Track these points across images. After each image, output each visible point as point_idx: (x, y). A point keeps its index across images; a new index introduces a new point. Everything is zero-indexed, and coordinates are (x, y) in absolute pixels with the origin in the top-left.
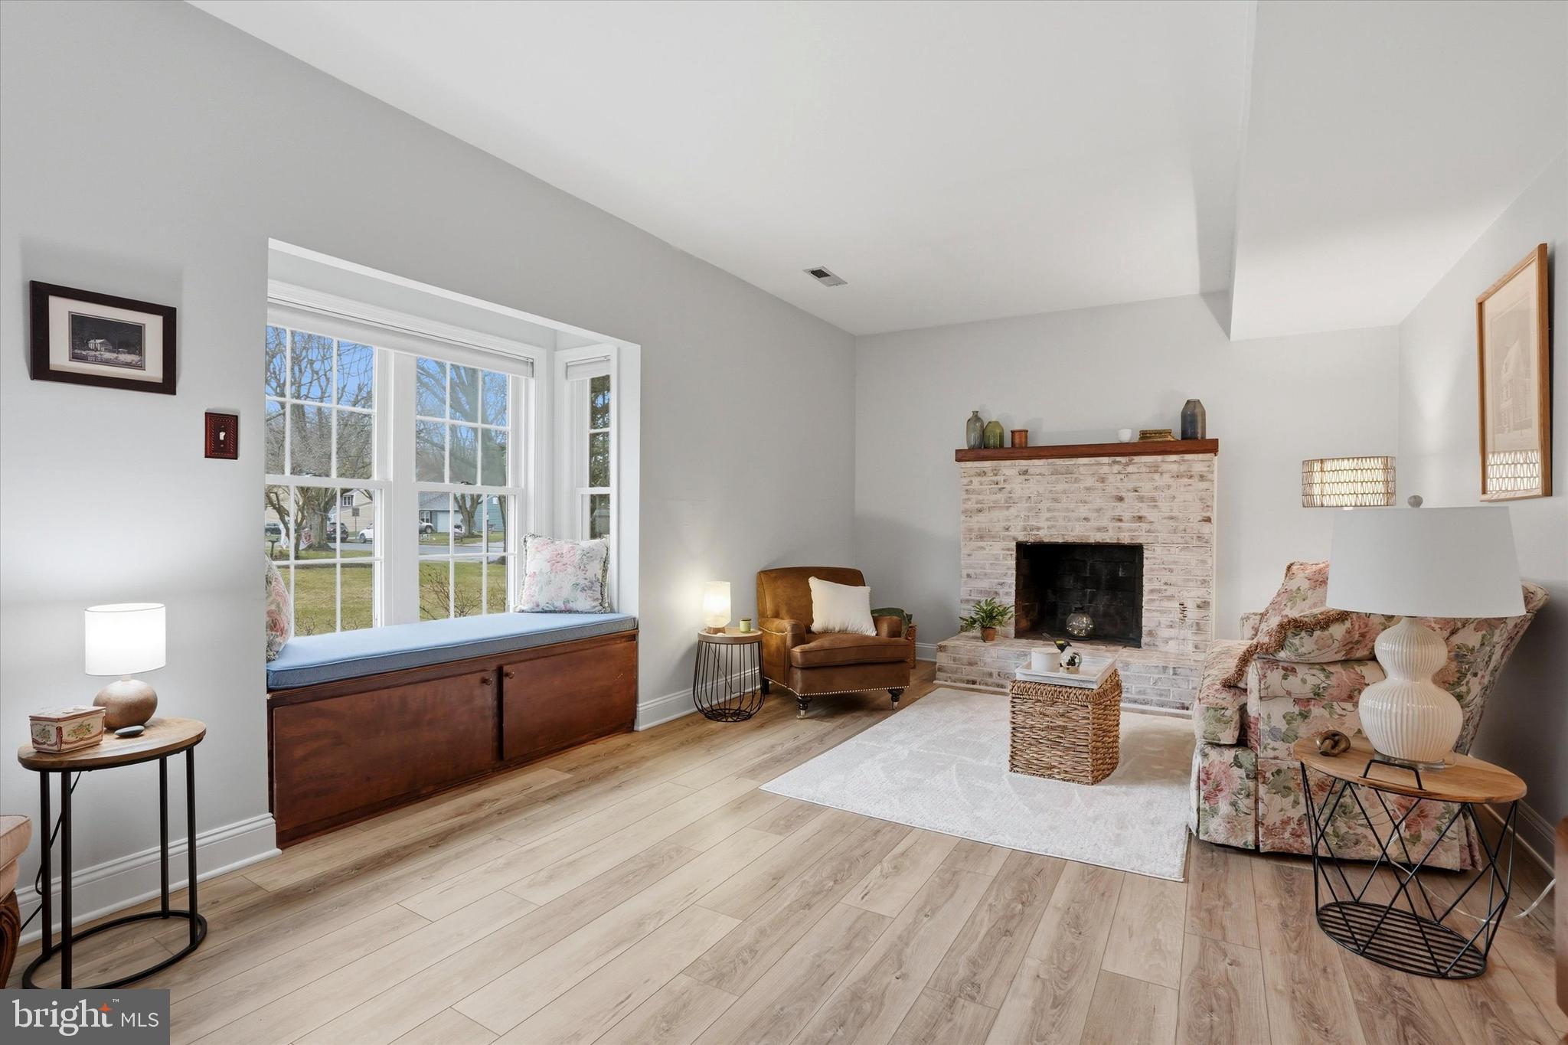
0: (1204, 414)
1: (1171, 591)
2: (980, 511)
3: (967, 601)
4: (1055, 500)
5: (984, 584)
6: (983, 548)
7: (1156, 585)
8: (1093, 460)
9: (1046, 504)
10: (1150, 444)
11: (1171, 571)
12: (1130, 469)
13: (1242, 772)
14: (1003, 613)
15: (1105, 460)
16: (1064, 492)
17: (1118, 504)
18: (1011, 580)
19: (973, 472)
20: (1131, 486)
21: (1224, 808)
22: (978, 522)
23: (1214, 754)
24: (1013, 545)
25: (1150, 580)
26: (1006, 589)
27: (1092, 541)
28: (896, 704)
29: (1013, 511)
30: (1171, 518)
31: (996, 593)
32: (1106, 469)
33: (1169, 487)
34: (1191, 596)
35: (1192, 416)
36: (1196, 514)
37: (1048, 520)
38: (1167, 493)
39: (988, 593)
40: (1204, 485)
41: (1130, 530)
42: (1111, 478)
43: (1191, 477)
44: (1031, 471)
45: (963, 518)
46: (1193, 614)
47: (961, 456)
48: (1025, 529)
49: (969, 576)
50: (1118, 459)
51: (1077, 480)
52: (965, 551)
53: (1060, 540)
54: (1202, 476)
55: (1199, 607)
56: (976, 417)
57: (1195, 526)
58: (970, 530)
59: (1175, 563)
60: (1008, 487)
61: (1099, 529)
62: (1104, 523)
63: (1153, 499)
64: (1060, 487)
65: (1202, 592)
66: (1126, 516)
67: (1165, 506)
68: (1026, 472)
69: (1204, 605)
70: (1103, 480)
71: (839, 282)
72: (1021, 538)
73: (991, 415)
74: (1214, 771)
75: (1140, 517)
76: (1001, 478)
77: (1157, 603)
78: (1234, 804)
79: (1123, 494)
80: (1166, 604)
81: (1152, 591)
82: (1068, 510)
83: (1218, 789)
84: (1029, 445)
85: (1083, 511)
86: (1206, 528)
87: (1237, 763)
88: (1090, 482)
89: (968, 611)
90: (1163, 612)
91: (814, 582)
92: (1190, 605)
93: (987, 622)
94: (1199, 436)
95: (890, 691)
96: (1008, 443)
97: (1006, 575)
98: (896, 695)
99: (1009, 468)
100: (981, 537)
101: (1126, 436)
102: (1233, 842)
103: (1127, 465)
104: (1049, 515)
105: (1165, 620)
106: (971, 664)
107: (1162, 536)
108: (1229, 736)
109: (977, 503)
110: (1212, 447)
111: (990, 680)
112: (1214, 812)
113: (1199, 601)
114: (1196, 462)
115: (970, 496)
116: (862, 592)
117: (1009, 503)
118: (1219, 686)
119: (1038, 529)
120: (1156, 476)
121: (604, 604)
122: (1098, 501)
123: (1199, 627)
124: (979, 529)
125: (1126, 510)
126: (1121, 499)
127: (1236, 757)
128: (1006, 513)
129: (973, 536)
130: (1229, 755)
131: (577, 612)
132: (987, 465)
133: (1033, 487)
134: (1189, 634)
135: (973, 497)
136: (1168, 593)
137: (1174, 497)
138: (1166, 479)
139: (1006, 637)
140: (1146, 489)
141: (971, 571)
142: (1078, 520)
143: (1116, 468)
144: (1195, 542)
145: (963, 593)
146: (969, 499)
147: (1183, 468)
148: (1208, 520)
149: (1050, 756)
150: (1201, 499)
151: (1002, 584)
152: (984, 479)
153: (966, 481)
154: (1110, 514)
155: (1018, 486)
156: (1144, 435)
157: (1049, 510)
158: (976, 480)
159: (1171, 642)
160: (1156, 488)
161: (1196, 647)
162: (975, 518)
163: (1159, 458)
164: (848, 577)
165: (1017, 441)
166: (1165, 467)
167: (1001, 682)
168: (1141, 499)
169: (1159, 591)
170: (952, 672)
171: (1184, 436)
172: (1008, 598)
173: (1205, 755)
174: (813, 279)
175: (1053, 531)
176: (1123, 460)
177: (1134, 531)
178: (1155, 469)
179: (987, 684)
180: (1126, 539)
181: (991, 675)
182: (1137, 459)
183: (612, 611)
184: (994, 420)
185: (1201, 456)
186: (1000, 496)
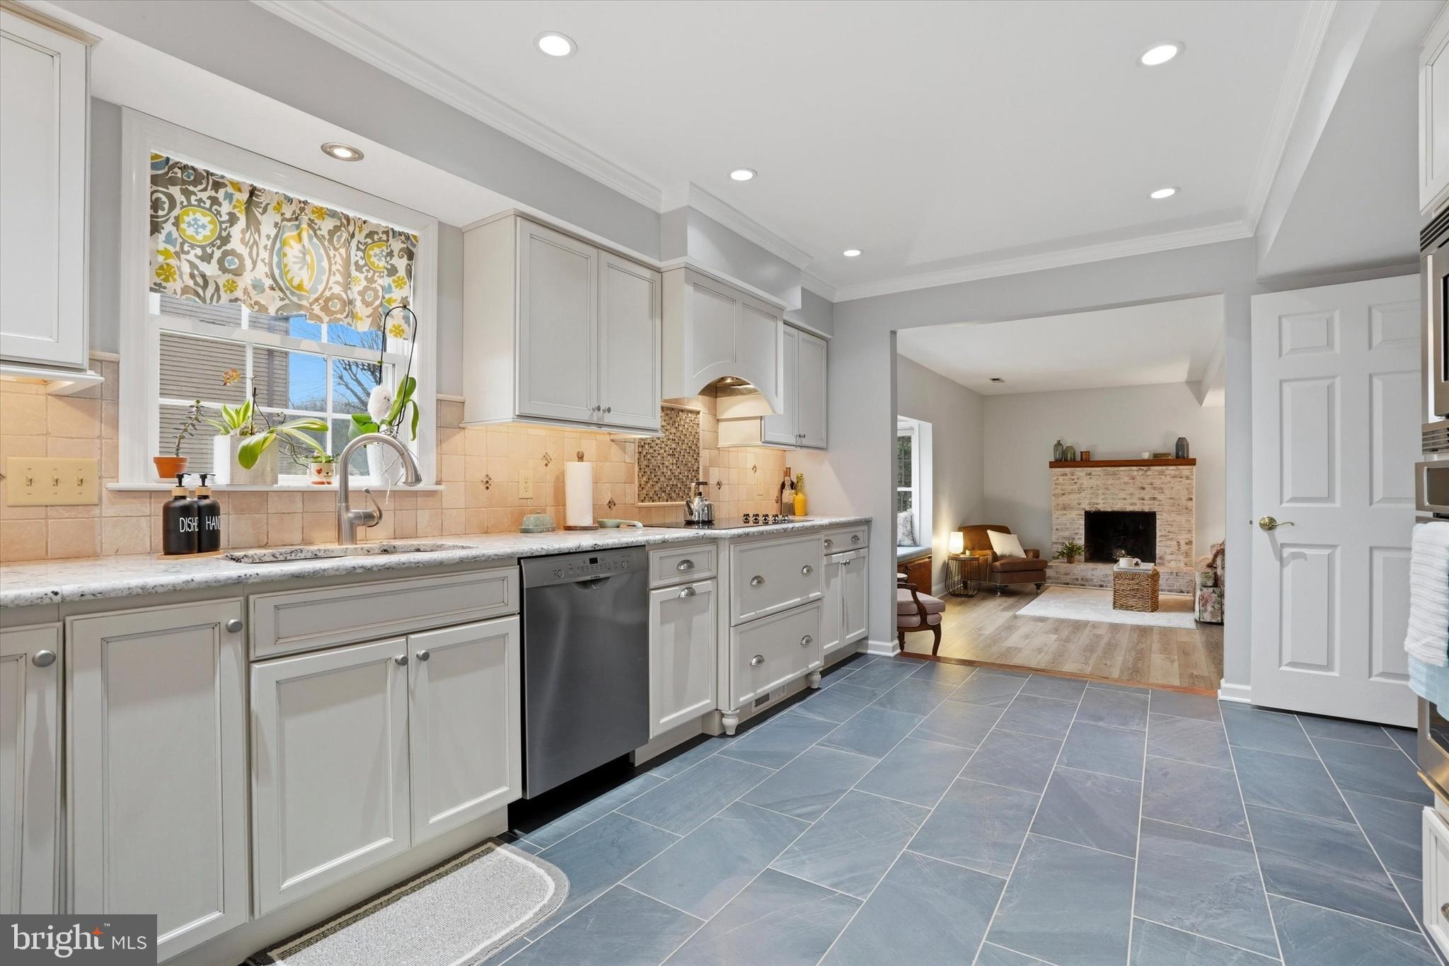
0: (1188, 444)
1: (1171, 536)
2: (1063, 494)
3: (1056, 543)
4: (1107, 489)
5: (1067, 534)
6: (1065, 514)
7: (1164, 533)
8: (1128, 468)
9: (1101, 492)
10: (1158, 460)
11: (1172, 525)
12: (1149, 473)
13: (1216, 595)
14: (1079, 548)
15: (1135, 468)
16: (1112, 485)
17: (1142, 491)
18: (1082, 531)
19: (1059, 473)
20: (1149, 481)
21: (1209, 608)
22: (1062, 500)
23: (1205, 590)
24: (1083, 513)
25: (1160, 530)
26: (1078, 536)
27: (1128, 510)
28: (1039, 591)
29: (1083, 494)
30: (1171, 498)
31: (1073, 538)
32: (1135, 473)
33: (1170, 482)
34: (1183, 538)
35: (1182, 444)
36: (1184, 495)
37: (1103, 499)
38: (1170, 485)
39: (1068, 538)
40: (1188, 482)
41: (1149, 505)
42: (1138, 477)
43: (1181, 477)
44: (1093, 473)
45: (1053, 498)
46: (1184, 547)
47: (1053, 465)
48: (1089, 504)
49: (1057, 529)
50: (1142, 468)
51: (1119, 478)
52: (1055, 516)
53: (1110, 510)
54: (1187, 477)
55: (1187, 543)
56: (1059, 444)
57: (1184, 502)
58: (1058, 505)
59: (1174, 521)
60: (1080, 482)
61: (1132, 504)
62: (1134, 501)
63: (1161, 488)
64: (1109, 482)
65: (1187, 536)
66: (1147, 497)
67: (1167, 492)
68: (1090, 474)
69: (1189, 543)
70: (1133, 478)
71: (1003, 381)
72: (1087, 509)
73: (1068, 442)
74: (1205, 596)
75: (1154, 498)
76: (1075, 477)
77: (1164, 542)
78: (1213, 607)
79: (1146, 487)
80: (1169, 542)
81: (1161, 536)
82: (1114, 494)
83: (1207, 602)
84: (1091, 460)
85: (1122, 495)
86: (1190, 503)
87: (1214, 592)
88: (1126, 479)
89: (1060, 548)
90: (1168, 547)
91: (990, 533)
92: (1182, 543)
93: (1070, 554)
94: (1186, 456)
95: (1036, 584)
96: (1078, 458)
97: (1078, 528)
98: (1038, 586)
99: (1080, 472)
100: (1064, 509)
101: (1146, 456)
102: (1213, 621)
103: (1147, 471)
104: (1103, 497)
105: (1169, 551)
106: (1066, 574)
107: (1167, 508)
108: (1210, 583)
109: (1062, 490)
110: (1193, 462)
111: (1077, 583)
112: (1206, 610)
113: (1187, 541)
114: (1185, 470)
115: (1058, 486)
116: (1013, 537)
117: (1080, 490)
118: (1205, 567)
119: (1097, 504)
120: (1163, 477)
121: (915, 544)
122: (1130, 489)
123: (1187, 555)
124: (1063, 505)
125: (1147, 494)
126: (1144, 489)
127: (1213, 591)
128: (1079, 496)
129: (1060, 508)
130: (1211, 590)
131: (903, 546)
132: (1067, 470)
133: (1094, 482)
134: (1181, 557)
135: (1060, 487)
136: (1170, 537)
137: (1172, 488)
138: (1168, 478)
139: (1080, 562)
140: (1157, 483)
141: (1058, 527)
142: (1120, 499)
143: (1141, 473)
144: (1184, 511)
145: (1054, 539)
146: (1056, 488)
147: (1177, 473)
148: (1191, 499)
149: (1131, 602)
150: (1187, 489)
151: (1077, 534)
152: (1065, 477)
153: (1055, 478)
154: (1137, 496)
155: (1086, 482)
156: (1156, 456)
157: (1103, 494)
158: (1061, 479)
159: (1172, 562)
160: (1162, 483)
161: (1186, 564)
162: (1060, 498)
163: (1164, 468)
164: (1003, 530)
165: (1084, 457)
166: (1168, 472)
167: (1084, 583)
168: (1155, 488)
169: (1165, 536)
170: (1055, 579)
171: (1178, 457)
172: (1081, 541)
173: (1201, 590)
174: (991, 382)
175: (1106, 505)
176: (1145, 468)
177: (1152, 505)
178: (1162, 473)
179: (1075, 585)
180: (1147, 510)
181: (1077, 579)
182: (1152, 468)
183: (917, 546)
184: (1068, 445)
185: (1187, 467)
186: (1075, 487)
